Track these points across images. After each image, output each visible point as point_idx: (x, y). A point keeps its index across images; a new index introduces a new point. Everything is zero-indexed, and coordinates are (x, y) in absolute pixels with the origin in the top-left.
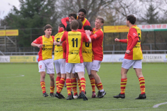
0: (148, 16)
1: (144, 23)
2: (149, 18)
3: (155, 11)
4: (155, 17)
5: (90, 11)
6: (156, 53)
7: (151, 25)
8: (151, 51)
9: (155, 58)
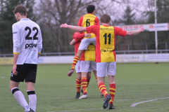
0: (125, 17)
1: (121, 24)
2: (126, 19)
3: (132, 13)
4: (132, 18)
5: (68, 13)
6: (133, 53)
7: (128, 26)
8: (129, 51)
9: (133, 58)
